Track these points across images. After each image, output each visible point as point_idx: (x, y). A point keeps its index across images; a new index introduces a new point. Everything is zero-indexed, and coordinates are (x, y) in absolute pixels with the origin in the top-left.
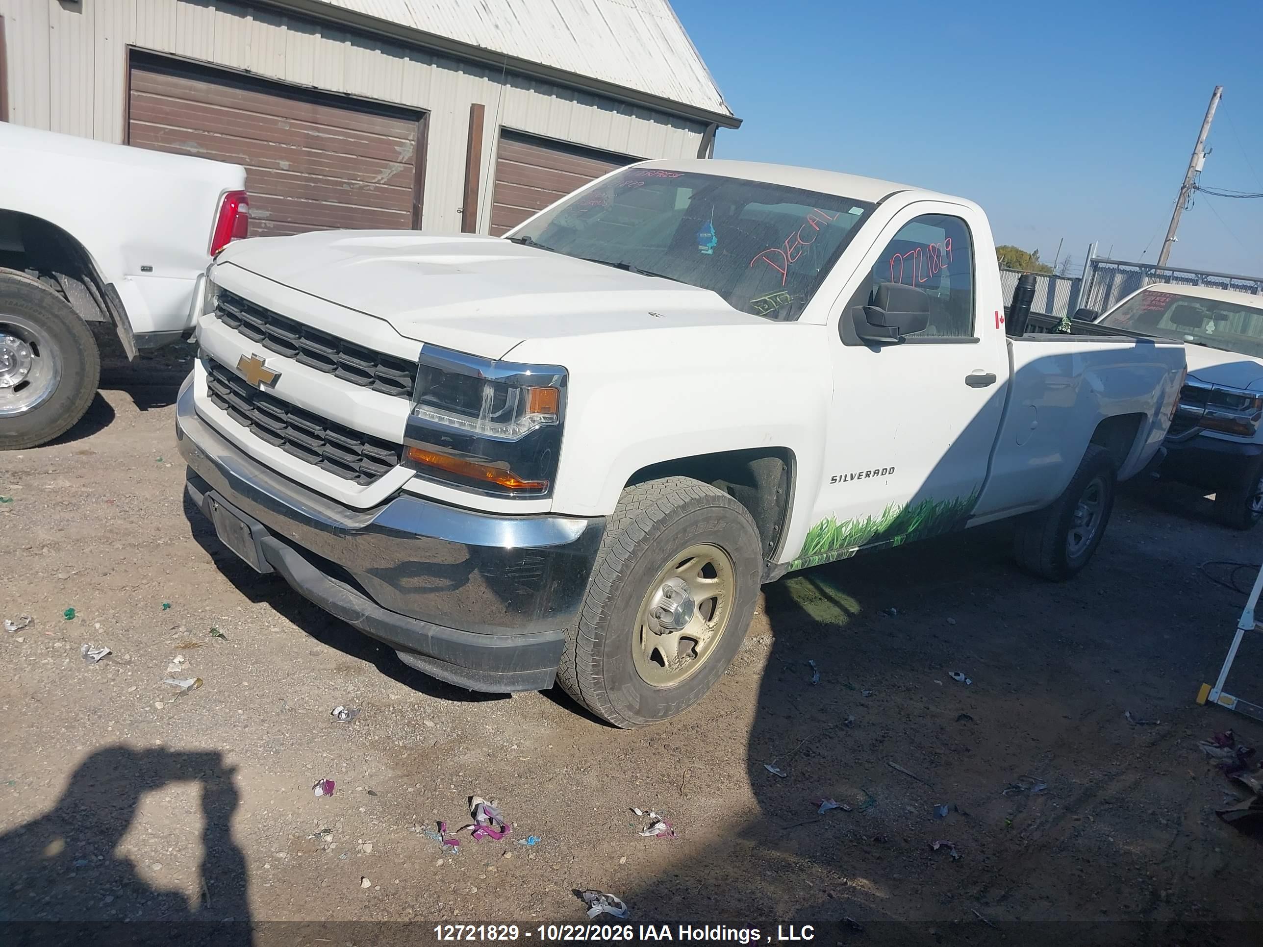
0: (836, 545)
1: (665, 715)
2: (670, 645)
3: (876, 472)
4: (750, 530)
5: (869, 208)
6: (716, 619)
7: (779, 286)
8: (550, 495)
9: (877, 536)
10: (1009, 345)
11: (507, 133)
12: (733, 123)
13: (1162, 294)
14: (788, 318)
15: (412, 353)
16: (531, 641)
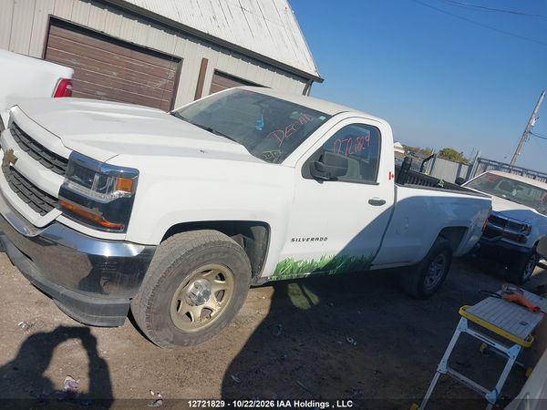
0: (295, 271)
1: (187, 345)
2: (197, 311)
3: (317, 239)
4: (243, 260)
5: (328, 117)
6: (223, 301)
7: (277, 147)
8: (125, 231)
9: (318, 270)
10: (396, 188)
11: (217, 72)
12: (320, 80)
13: (495, 175)
14: (277, 162)
15: (66, 154)
16: (111, 302)
